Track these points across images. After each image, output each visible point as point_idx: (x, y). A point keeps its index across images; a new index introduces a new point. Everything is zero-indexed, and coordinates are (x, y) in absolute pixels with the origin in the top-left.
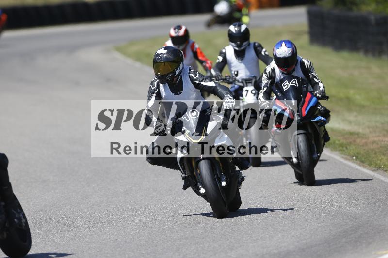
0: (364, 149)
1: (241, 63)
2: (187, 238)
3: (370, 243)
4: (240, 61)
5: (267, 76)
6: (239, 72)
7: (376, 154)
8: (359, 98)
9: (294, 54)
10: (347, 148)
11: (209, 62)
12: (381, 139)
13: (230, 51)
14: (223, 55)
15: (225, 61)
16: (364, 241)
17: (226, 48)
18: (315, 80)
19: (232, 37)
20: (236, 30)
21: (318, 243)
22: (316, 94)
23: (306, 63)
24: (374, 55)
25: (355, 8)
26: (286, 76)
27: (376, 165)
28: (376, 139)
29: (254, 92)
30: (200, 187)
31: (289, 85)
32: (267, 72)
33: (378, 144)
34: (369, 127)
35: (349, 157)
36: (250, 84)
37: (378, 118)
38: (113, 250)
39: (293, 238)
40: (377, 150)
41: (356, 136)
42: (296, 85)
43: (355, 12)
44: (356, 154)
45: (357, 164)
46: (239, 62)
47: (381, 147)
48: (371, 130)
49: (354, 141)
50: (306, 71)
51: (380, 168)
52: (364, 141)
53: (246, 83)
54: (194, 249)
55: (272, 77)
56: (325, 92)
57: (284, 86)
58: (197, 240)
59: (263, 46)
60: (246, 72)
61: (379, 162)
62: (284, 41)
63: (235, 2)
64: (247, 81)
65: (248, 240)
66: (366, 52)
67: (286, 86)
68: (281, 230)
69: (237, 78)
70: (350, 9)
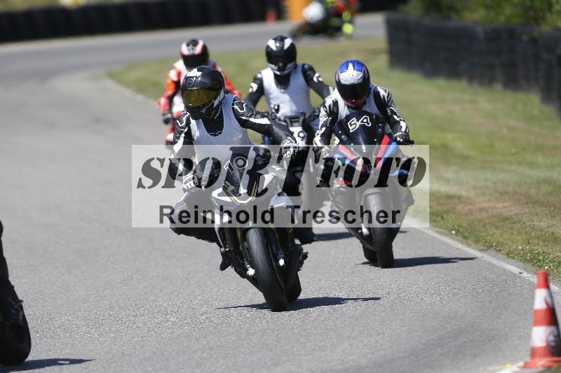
0: (468, 220)
1: (284, 93)
2: (212, 349)
3: (476, 356)
4: (283, 90)
5: (326, 112)
6: (281, 106)
7: (484, 226)
8: (459, 146)
9: (366, 79)
10: (443, 218)
11: (236, 92)
12: (491, 204)
13: (268, 75)
14: (258, 81)
15: (261, 91)
16: (468, 352)
17: (262, 72)
18: (395, 117)
19: (271, 57)
20: (277, 47)
21: (401, 355)
22: (396, 138)
23: (382, 92)
24: (481, 83)
25: (454, 16)
26: (352, 111)
27: (486, 242)
28: (485, 205)
29: (302, 135)
30: (248, 266)
31: (359, 124)
32: (327, 105)
33: (487, 212)
34: (475, 188)
35: (446, 231)
36: (296, 124)
37: (488, 175)
38: (105, 365)
39: (366, 348)
40: (487, 221)
41: (456, 201)
42: (368, 124)
43: (454, 22)
44: (456, 227)
45: (458, 240)
46: (281, 92)
47: (492, 216)
48: (478, 191)
49: (454, 208)
50: (383, 104)
51: (491, 246)
52: (467, 208)
53: (291, 122)
54: (223, 364)
55: (333, 112)
56: (408, 135)
57: (351, 125)
58: (226, 352)
59: (316, 69)
60: (291, 106)
61: (489, 238)
62: (351, 62)
63: (333, 2)
64: (292, 120)
65: (300, 351)
66: (471, 79)
67: (354, 125)
68: (348, 337)
69: (278, 115)
70: (448, 18)
